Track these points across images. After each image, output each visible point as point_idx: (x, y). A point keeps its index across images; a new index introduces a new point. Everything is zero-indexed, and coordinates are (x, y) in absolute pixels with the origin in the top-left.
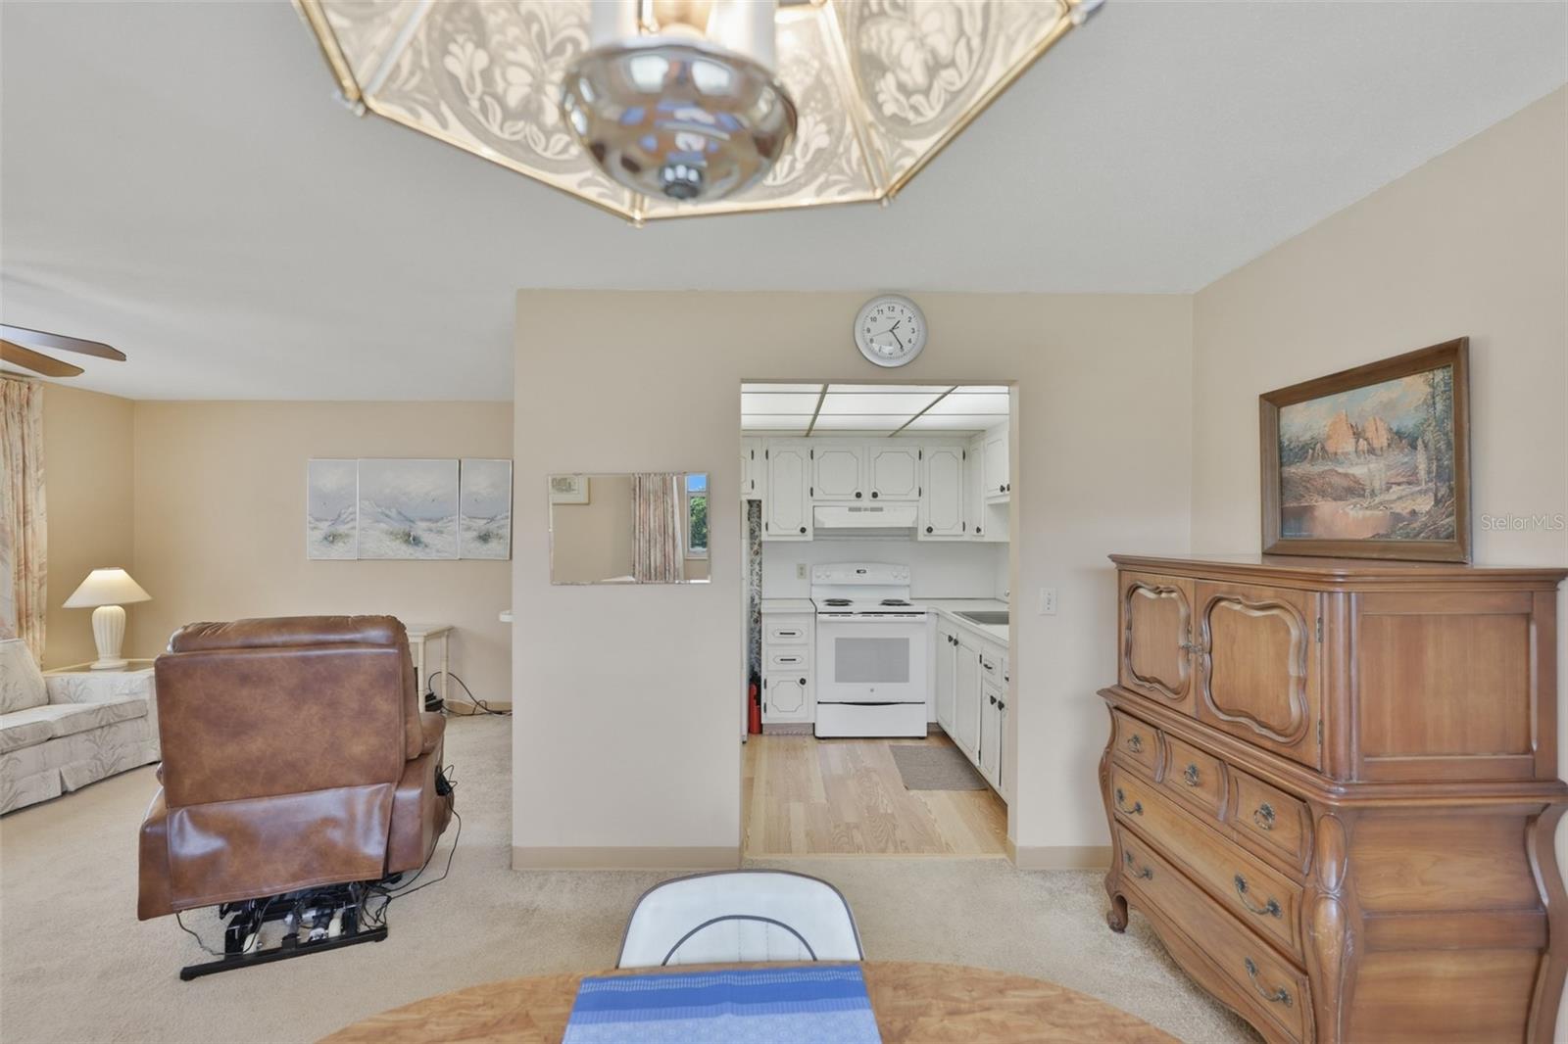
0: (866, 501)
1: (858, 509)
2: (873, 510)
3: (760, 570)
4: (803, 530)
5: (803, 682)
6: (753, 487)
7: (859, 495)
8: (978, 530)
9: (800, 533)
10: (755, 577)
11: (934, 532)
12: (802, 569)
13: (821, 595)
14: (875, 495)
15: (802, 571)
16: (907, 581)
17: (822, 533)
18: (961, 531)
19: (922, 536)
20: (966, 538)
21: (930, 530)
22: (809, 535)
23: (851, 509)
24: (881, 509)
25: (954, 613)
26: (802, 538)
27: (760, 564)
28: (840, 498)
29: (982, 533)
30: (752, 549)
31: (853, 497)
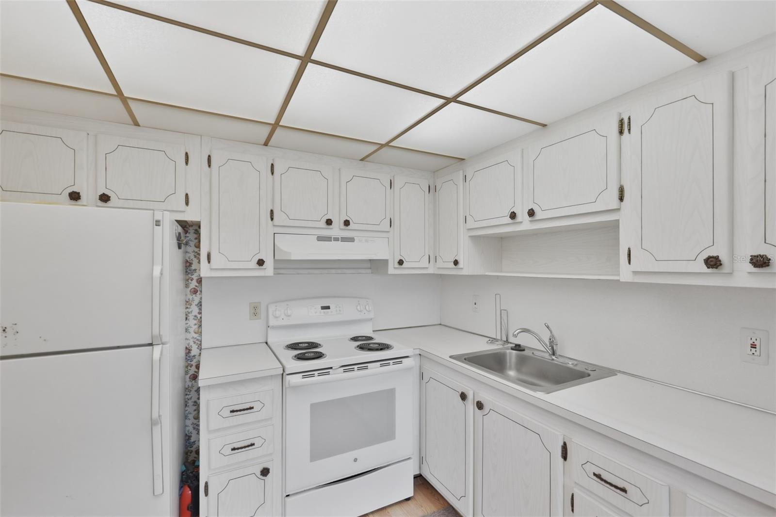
0: (336, 230)
1: (328, 239)
2: (344, 239)
3: (200, 313)
4: (261, 263)
5: (265, 472)
6: (187, 203)
7: (329, 222)
8: (456, 263)
9: (257, 266)
10: (192, 322)
11: (405, 265)
12: (255, 308)
13: (280, 339)
14: (347, 223)
15: (255, 312)
16: (371, 315)
17: (284, 265)
18: (426, 264)
19: (393, 269)
20: (431, 271)
21: (401, 262)
22: (269, 269)
23: (320, 239)
24: (351, 240)
25: (451, 357)
26: (259, 273)
27: (200, 305)
28: (310, 224)
29: (461, 265)
30: (187, 286)
31: (323, 224)
